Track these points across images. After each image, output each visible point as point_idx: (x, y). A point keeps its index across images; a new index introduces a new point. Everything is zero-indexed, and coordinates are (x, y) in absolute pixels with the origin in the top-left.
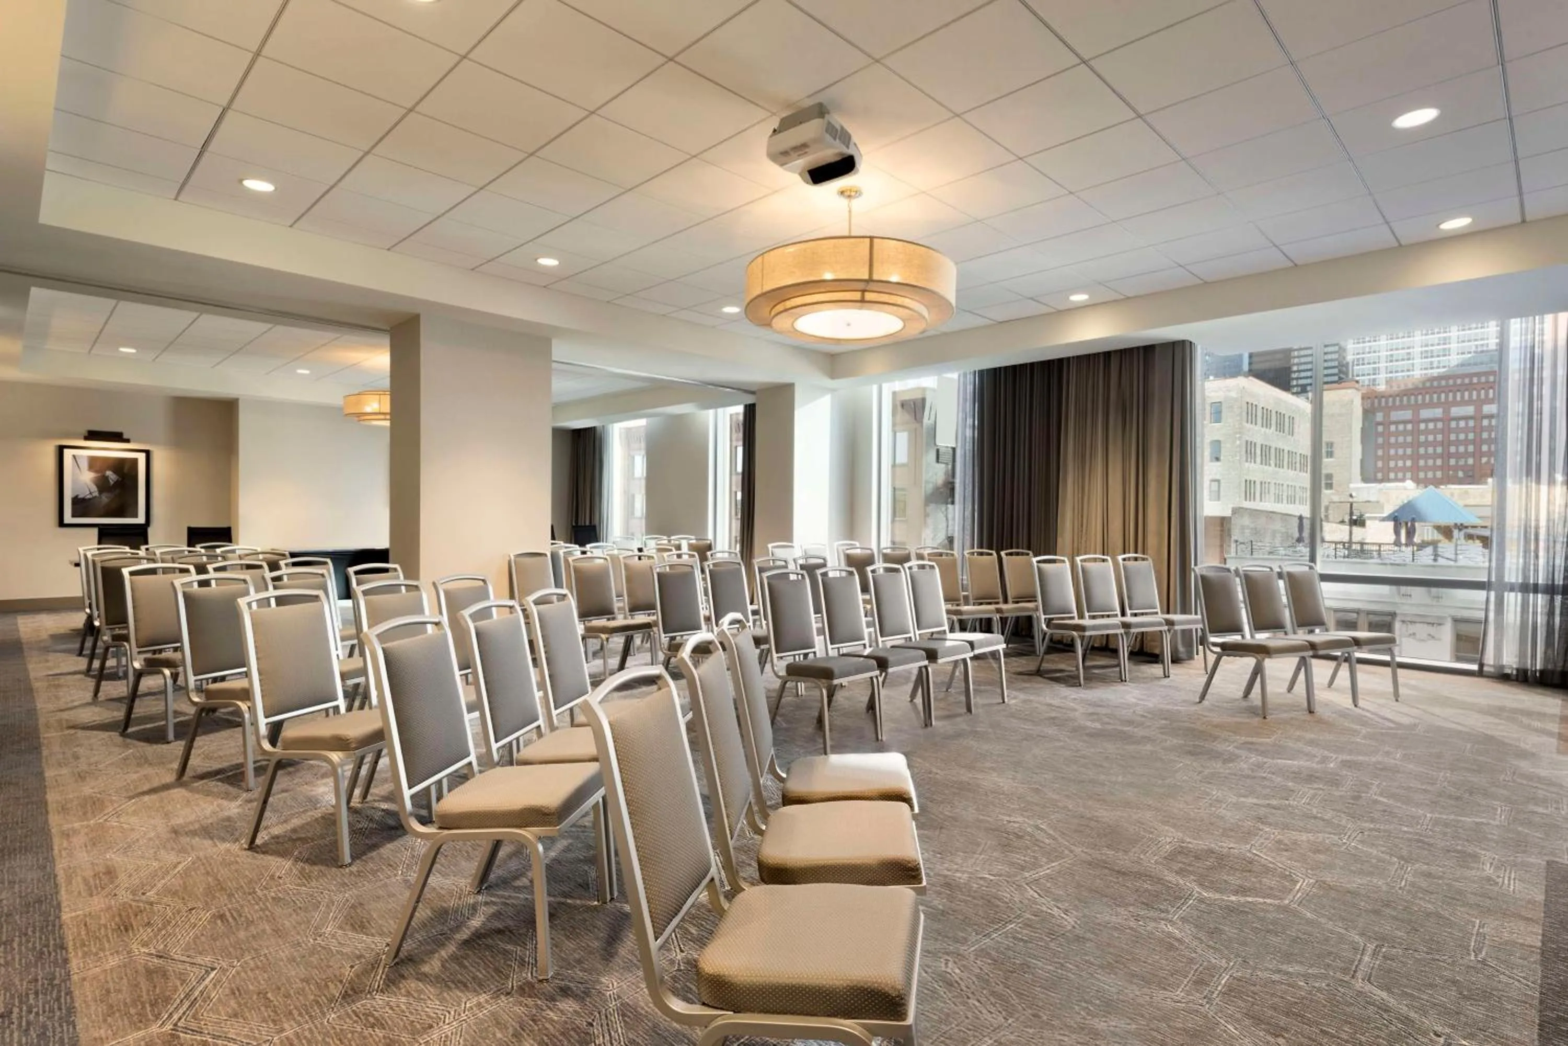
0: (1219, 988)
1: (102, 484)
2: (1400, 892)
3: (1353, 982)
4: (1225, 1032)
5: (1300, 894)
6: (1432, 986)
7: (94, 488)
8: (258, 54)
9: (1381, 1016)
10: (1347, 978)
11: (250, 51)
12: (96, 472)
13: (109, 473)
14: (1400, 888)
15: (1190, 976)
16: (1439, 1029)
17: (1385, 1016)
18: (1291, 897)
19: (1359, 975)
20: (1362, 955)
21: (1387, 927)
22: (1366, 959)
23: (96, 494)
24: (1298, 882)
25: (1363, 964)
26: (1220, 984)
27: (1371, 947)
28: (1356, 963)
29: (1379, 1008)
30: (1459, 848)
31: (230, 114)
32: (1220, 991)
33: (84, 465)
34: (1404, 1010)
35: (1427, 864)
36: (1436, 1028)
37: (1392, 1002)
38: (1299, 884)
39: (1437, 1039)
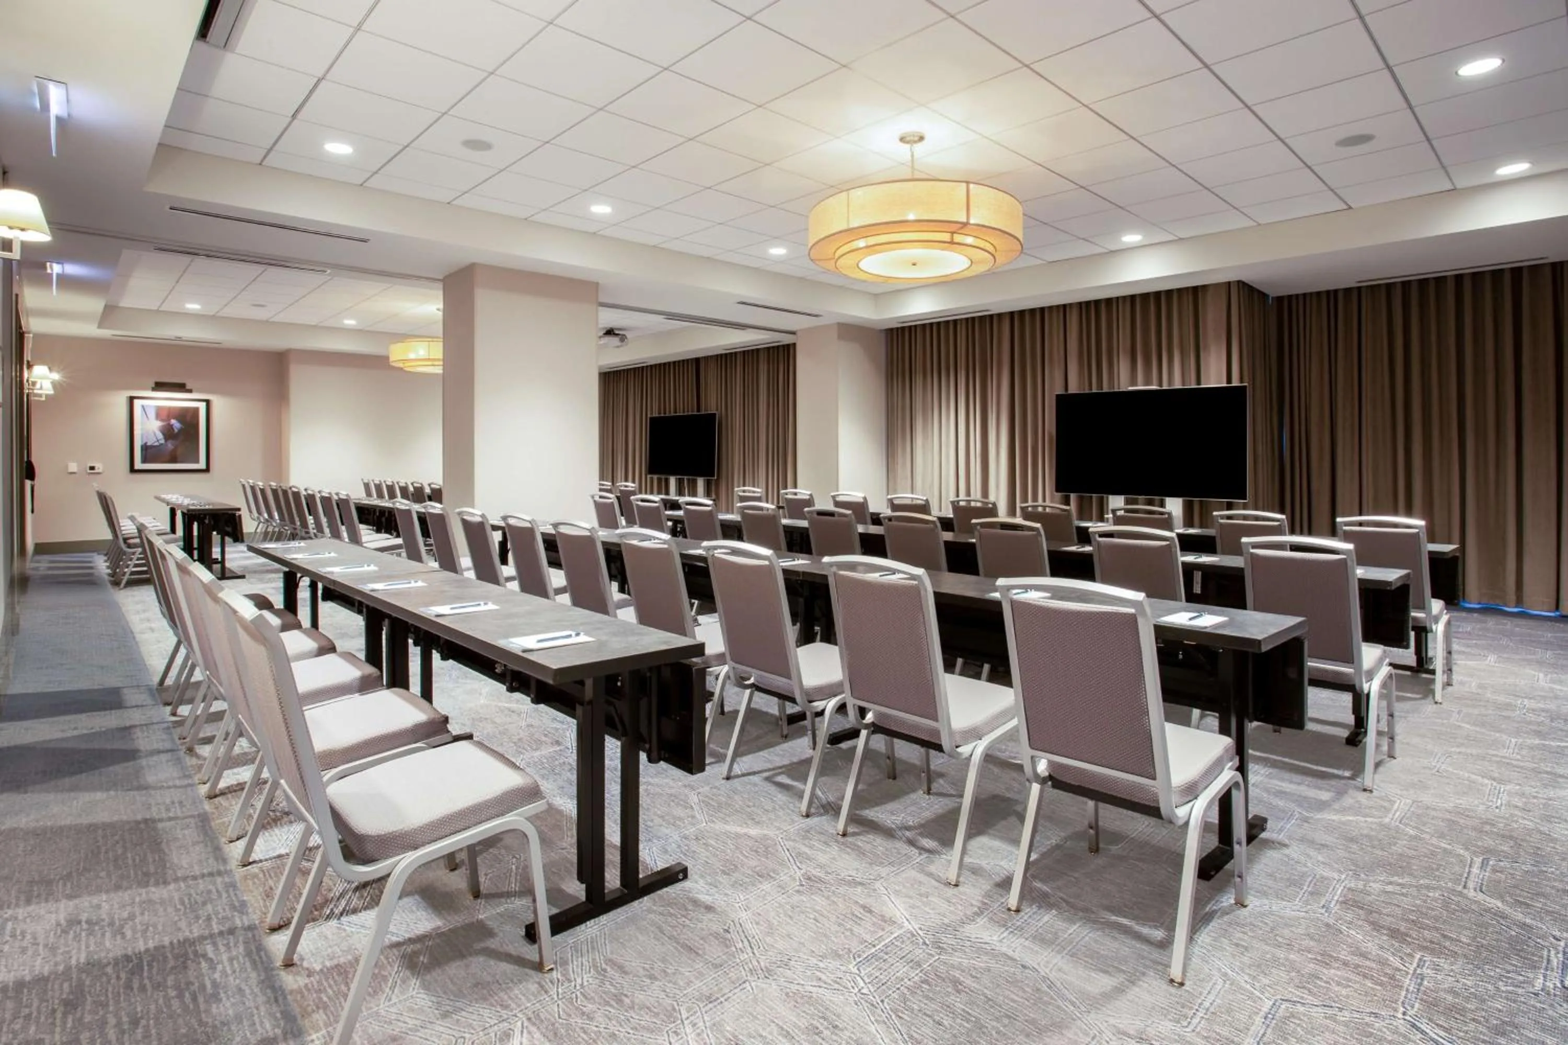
0: (1336, 898)
1: (168, 433)
2: (1497, 810)
3: (1465, 891)
4: (1348, 936)
5: (1398, 813)
6: (1543, 895)
7: (160, 436)
8: (358, 28)
9: (1498, 922)
10: (1460, 888)
11: (351, 26)
12: (162, 420)
13: (173, 421)
14: (1497, 807)
15: (1305, 888)
16: (1557, 934)
17: (1502, 921)
18: (1390, 816)
19: (1471, 885)
20: (1470, 866)
21: (1489, 842)
22: (1475, 870)
23: (163, 441)
24: (1395, 802)
25: (1472, 876)
26: (1335, 894)
27: (1478, 861)
28: (1466, 875)
29: (1495, 914)
30: (1549, 769)
31: (323, 84)
32: (1337, 901)
33: (152, 414)
34: (1520, 917)
35: (1520, 785)
36: (1554, 933)
37: (1508, 910)
38: (1397, 805)
39: (1558, 943)
